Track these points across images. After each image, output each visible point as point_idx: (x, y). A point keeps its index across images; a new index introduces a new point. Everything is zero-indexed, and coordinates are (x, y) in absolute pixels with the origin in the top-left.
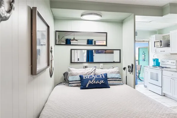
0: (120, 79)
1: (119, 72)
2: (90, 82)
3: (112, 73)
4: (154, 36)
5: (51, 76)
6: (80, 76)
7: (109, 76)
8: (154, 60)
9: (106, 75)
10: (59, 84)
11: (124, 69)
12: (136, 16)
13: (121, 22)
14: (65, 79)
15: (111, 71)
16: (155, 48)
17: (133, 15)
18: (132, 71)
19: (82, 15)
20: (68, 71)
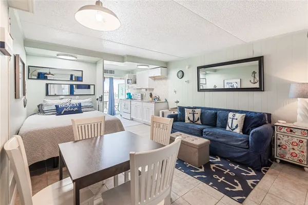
0: (91, 107)
1: (91, 102)
2: (65, 109)
3: (85, 102)
4: (127, 75)
5: (25, 106)
6: (56, 106)
7: (82, 105)
8: (127, 94)
9: (80, 104)
10: (33, 114)
11: (97, 99)
12: (105, 61)
13: (96, 63)
14: (39, 110)
15: (84, 101)
16: (128, 84)
17: (102, 60)
18: (101, 100)
19: (58, 55)
20: (43, 103)
